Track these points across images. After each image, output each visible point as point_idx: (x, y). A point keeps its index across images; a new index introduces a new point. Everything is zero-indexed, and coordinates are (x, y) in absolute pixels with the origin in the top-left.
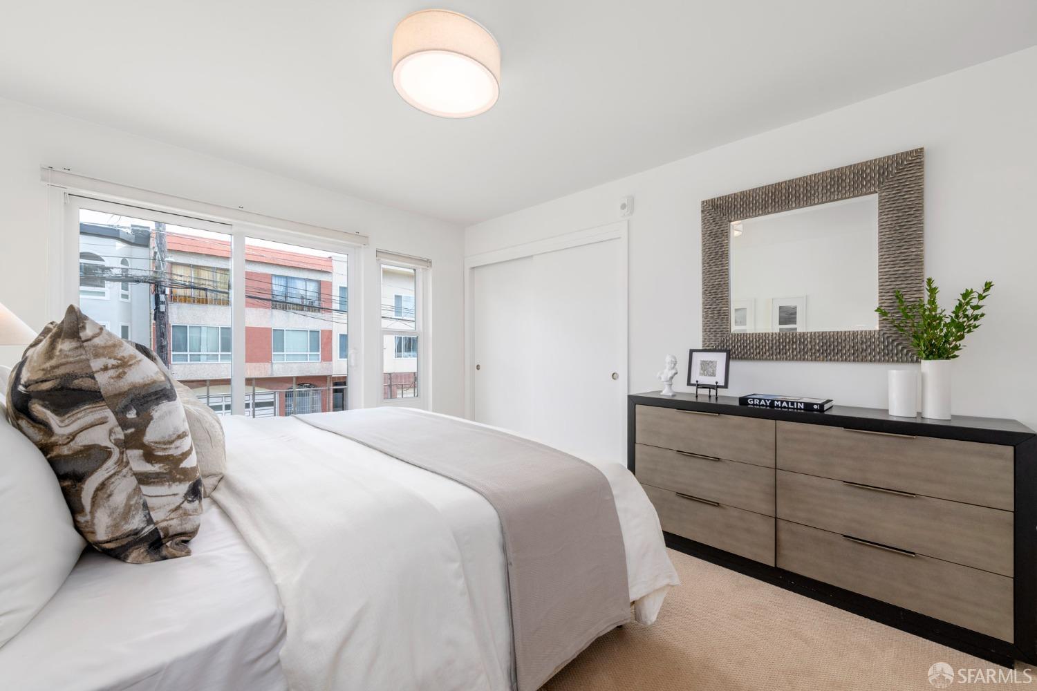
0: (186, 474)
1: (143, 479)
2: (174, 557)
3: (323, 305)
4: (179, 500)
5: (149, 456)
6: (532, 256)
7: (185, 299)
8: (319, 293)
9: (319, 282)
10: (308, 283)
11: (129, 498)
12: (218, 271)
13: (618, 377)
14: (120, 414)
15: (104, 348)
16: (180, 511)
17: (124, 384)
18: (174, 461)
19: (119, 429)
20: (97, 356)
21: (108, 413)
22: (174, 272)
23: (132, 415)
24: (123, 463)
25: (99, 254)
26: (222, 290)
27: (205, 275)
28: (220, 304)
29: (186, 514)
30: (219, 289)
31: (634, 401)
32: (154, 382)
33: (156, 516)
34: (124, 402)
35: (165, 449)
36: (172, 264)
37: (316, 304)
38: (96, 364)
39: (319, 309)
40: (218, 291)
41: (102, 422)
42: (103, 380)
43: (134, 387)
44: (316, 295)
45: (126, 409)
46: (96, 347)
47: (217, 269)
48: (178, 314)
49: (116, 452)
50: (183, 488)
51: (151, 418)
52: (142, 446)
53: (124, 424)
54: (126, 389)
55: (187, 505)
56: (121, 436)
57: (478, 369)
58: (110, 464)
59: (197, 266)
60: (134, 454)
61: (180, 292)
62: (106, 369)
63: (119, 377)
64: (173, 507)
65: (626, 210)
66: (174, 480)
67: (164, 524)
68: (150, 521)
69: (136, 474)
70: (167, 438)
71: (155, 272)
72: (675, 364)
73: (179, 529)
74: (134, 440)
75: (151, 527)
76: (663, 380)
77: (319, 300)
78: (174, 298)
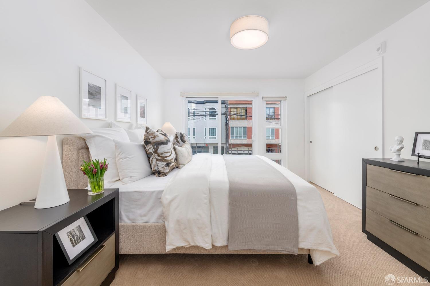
0: (166, 161)
1: (157, 160)
2: (161, 177)
3: (276, 117)
4: (163, 166)
5: (159, 156)
6: (333, 86)
7: (234, 119)
8: (274, 113)
9: (274, 108)
10: (270, 109)
11: (155, 163)
12: (242, 109)
13: (378, 149)
14: (153, 146)
15: (151, 134)
16: (164, 168)
17: (154, 141)
18: (163, 158)
19: (153, 149)
20: (150, 135)
21: (152, 146)
22: (231, 111)
23: (155, 147)
24: (154, 156)
25: (215, 108)
26: (244, 115)
27: (239, 110)
28: (243, 119)
29: (165, 169)
30: (243, 115)
31: (366, 163)
32: (161, 141)
33: (159, 168)
34: (154, 144)
35: (161, 155)
36: (231, 108)
37: (273, 117)
38: (150, 137)
39: (274, 119)
40: (242, 115)
41: (151, 148)
42: (151, 140)
43: (156, 142)
44: (273, 113)
45: (154, 146)
46: (150, 134)
47: (242, 108)
48: (232, 124)
49: (153, 154)
50: (165, 163)
51: (159, 148)
52: (157, 153)
53: (154, 148)
54: (155, 142)
55: (165, 167)
56: (154, 151)
57: (311, 143)
58: (153, 156)
59: (237, 108)
60: (156, 155)
61: (232, 116)
62: (151, 138)
63: (154, 139)
64: (162, 167)
65: (380, 51)
66: (163, 161)
67: (160, 170)
68: (158, 169)
69: (156, 159)
70: (162, 153)
71: (226, 111)
72: (402, 142)
73: (163, 172)
74: (156, 152)
75: (158, 170)
76: (392, 151)
77: (274, 115)
78: (231, 119)
